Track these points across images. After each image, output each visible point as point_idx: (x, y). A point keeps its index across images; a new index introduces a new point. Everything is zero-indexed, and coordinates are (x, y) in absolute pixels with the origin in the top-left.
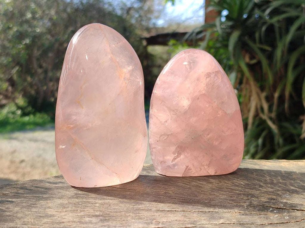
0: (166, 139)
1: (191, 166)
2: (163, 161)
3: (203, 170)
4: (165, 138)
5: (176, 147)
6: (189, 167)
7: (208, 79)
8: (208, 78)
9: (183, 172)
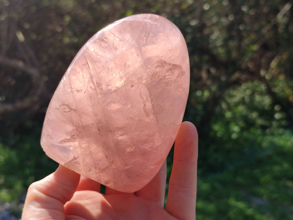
0: (66, 112)
1: (80, 160)
2: (50, 135)
3: (92, 172)
4: (66, 110)
5: (73, 128)
6: (77, 160)
7: (158, 69)
8: (160, 67)
9: (67, 162)
